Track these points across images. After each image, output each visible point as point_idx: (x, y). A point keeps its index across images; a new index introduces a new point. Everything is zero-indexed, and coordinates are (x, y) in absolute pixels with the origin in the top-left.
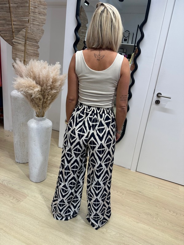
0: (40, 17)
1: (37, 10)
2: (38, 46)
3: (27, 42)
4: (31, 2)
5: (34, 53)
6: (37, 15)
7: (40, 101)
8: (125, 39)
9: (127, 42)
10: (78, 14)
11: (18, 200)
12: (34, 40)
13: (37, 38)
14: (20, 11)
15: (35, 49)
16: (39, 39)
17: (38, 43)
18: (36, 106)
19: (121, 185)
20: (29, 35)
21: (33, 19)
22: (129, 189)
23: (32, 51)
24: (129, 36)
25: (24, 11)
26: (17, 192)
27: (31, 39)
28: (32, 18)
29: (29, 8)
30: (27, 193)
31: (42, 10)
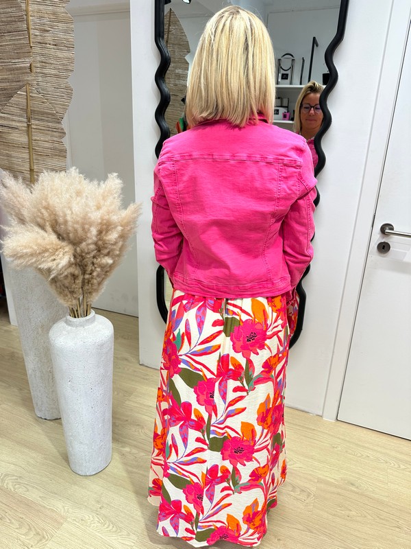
0: (59, 54)
1: (49, 38)
2: (62, 129)
3: (33, 121)
4: (31, 18)
5: (55, 149)
6: (52, 51)
7: (75, 279)
8: (283, 75)
9: (288, 81)
10: (159, 32)
11: (41, 537)
12: (50, 116)
13: (58, 109)
14: (8, 45)
15: (55, 139)
16: (61, 111)
17: (59, 123)
18: (66, 291)
19: (301, 466)
20: (36, 105)
21: (42, 62)
22: (324, 477)
23: (47, 145)
24: (292, 68)
25: (16, 42)
26: (38, 511)
27: (43, 113)
28: (38, 58)
29: (29, 33)
30: (62, 511)
31: (61, 35)
